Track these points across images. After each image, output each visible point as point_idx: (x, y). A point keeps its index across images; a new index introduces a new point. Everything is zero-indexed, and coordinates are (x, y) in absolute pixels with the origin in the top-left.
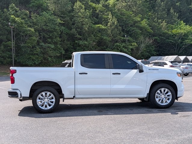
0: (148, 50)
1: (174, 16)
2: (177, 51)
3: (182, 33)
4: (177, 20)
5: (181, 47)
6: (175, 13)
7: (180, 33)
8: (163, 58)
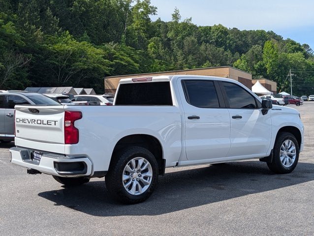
0: (18, 77)
1: (52, 22)
2: (60, 80)
3: (69, 51)
4: (57, 28)
5: (66, 74)
6: (54, 16)
7: (66, 50)
8: (48, 90)
